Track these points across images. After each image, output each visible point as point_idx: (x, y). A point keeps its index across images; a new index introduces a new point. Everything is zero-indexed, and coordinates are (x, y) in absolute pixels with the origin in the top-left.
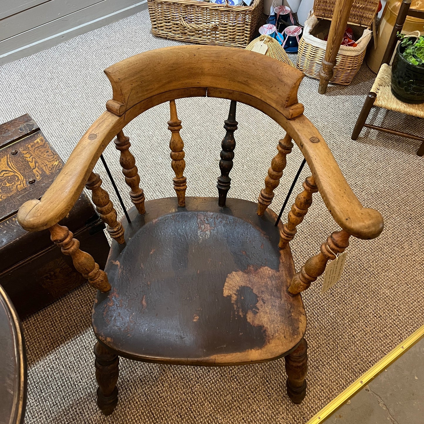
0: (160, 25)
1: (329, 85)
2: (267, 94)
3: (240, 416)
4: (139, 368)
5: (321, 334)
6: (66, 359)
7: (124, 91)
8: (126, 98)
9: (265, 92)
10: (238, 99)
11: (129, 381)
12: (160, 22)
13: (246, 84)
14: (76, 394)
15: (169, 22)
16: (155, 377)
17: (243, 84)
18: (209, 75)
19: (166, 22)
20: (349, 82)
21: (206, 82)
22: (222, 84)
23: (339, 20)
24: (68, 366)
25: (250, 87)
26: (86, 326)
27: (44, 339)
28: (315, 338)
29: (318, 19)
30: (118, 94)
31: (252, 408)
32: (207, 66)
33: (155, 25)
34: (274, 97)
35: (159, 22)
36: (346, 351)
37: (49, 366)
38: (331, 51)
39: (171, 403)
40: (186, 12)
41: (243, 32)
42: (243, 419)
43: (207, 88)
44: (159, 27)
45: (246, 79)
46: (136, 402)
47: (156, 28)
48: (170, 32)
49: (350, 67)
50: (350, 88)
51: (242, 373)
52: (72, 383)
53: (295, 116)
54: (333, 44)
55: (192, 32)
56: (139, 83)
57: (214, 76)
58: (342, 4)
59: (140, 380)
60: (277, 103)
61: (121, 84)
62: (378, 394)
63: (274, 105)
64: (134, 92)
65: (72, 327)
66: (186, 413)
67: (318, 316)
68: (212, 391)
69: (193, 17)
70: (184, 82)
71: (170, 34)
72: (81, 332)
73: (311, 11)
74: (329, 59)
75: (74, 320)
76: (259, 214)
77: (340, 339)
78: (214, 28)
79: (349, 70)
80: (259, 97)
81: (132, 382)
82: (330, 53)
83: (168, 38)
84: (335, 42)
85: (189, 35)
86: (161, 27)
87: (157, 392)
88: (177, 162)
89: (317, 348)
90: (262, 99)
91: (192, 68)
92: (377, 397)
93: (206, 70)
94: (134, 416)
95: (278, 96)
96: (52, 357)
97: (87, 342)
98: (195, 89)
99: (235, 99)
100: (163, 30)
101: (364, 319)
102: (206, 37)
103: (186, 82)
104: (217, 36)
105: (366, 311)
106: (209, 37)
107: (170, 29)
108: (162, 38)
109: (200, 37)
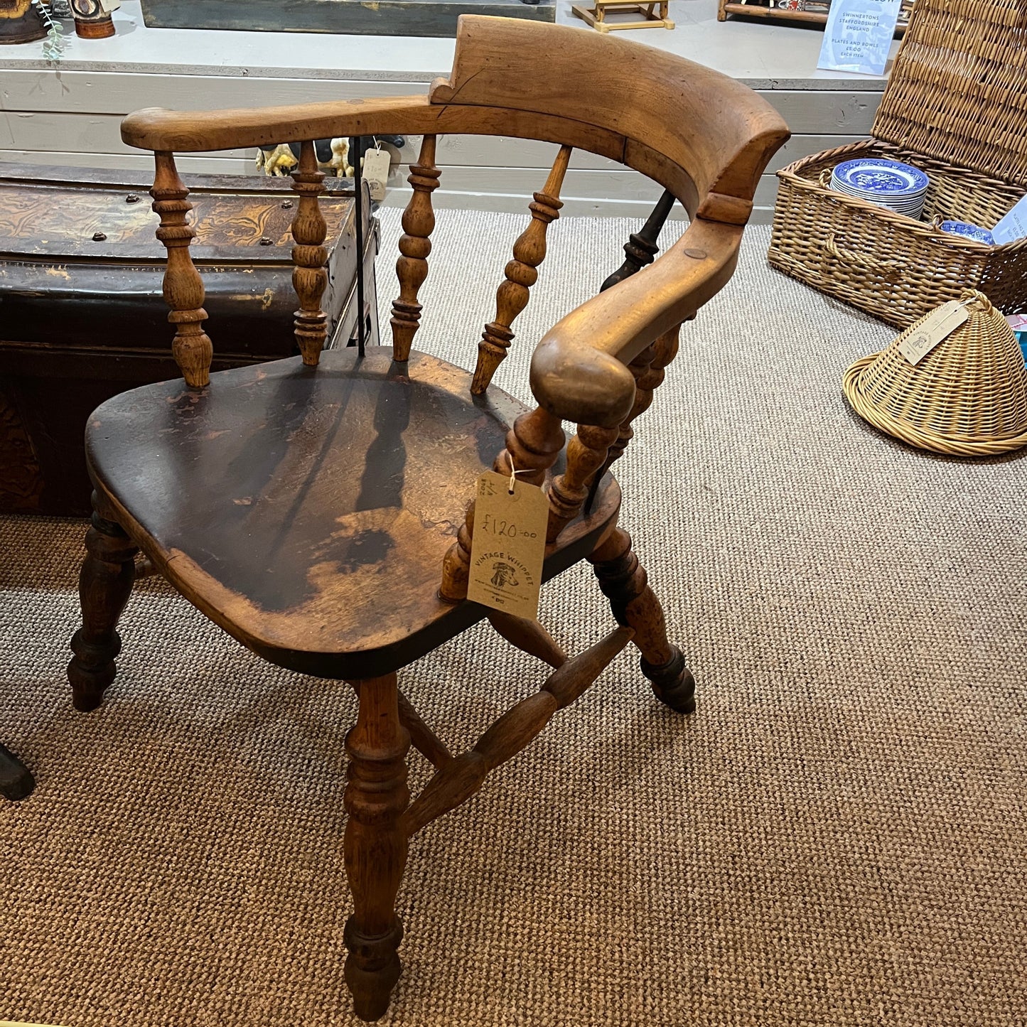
0: (786, 241)
3: (290, 923)
5: (627, 915)
11: (168, 714)
12: (790, 234)
15: (806, 239)
16: (217, 740)
18: (638, 106)
19: (801, 238)
21: (631, 123)
28: (605, 912)
32: (643, 86)
33: (778, 238)
35: (787, 233)
36: (657, 993)
39: (197, 801)
40: (845, 225)
43: (627, 137)
44: (783, 244)
46: (143, 754)
47: (777, 246)
48: (802, 262)
55: (845, 273)
57: (648, 112)
59: (187, 725)
61: (468, 47)
64: (484, 77)
66: (200, 837)
67: (656, 875)
68: (287, 838)
69: (857, 240)
70: (593, 108)
71: (800, 265)
77: (666, 959)
78: (893, 272)
81: (172, 718)
83: (793, 273)
86: (788, 245)
87: (193, 766)
89: (590, 934)
91: (616, 83)
93: (638, 94)
94: (115, 770)
100: (788, 253)
101: (771, 963)
102: (869, 292)
103: (595, 108)
104: (894, 295)
105: (793, 950)
106: (876, 294)
107: (804, 254)
108: (780, 270)
109: (857, 289)
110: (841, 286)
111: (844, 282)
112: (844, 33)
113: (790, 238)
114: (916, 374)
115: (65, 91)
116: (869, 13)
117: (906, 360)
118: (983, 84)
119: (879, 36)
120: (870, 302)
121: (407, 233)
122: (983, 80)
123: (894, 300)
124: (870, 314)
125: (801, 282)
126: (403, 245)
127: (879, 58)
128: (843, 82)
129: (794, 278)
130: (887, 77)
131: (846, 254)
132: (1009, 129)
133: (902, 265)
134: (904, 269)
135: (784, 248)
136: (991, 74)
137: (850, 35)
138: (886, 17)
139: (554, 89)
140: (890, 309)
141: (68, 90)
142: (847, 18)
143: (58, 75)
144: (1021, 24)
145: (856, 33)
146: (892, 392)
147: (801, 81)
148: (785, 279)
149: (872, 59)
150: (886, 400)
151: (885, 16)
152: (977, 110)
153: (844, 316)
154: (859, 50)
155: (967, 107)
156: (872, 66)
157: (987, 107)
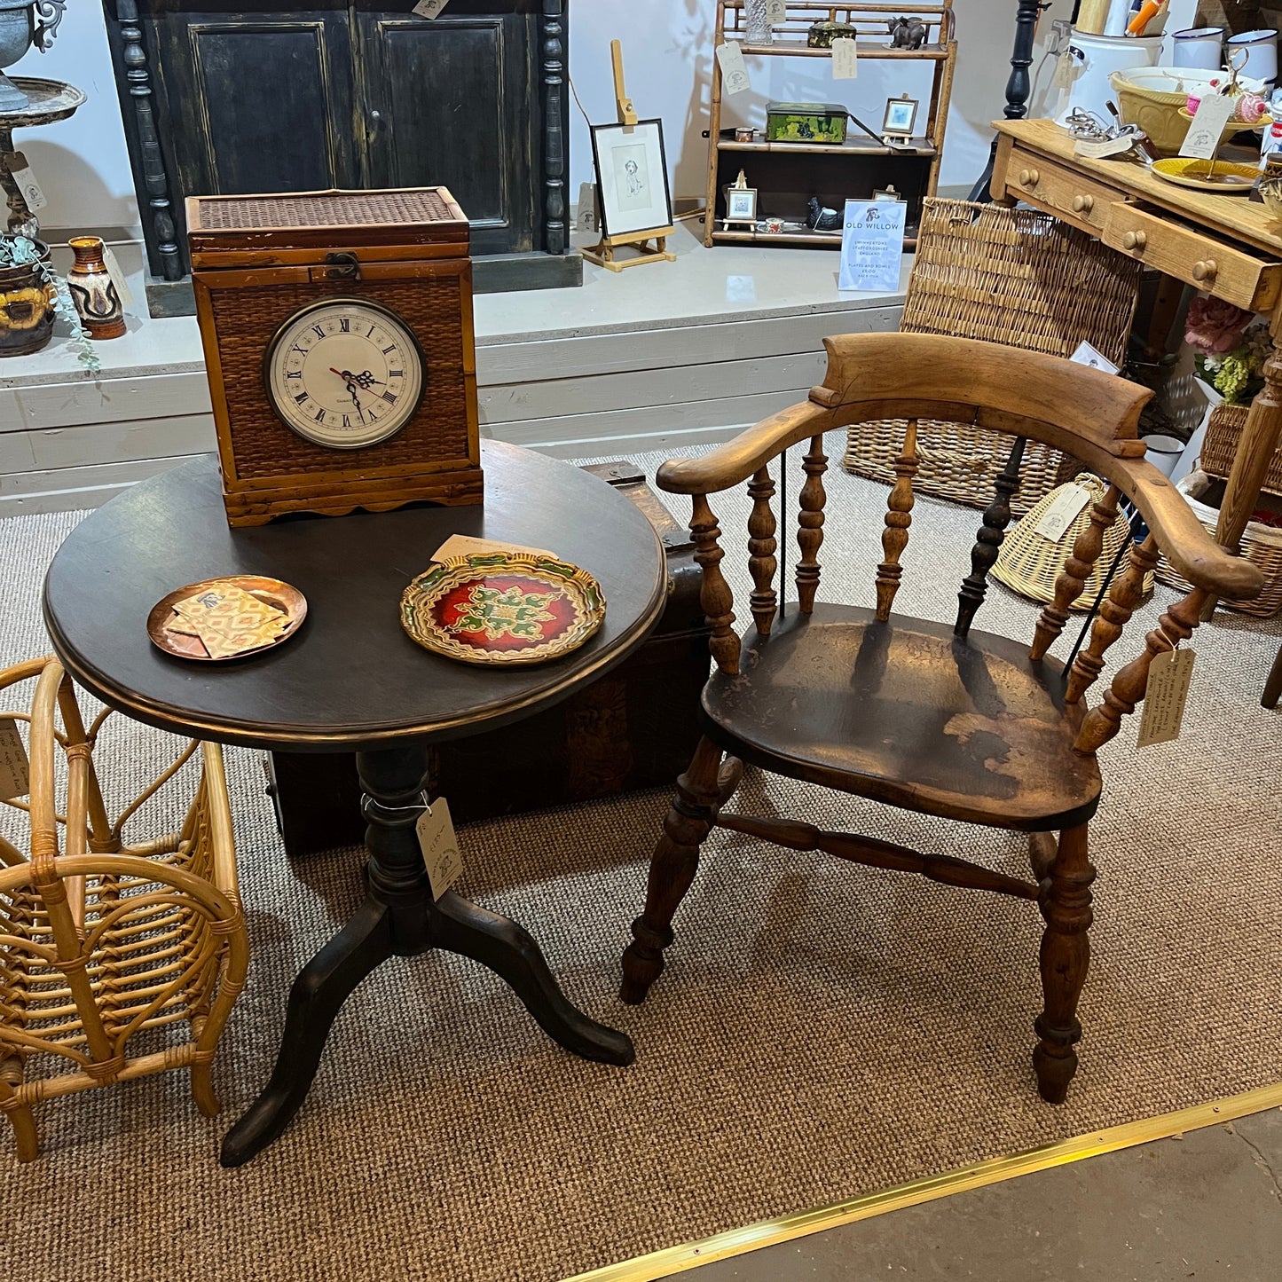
0: (863, 448)
1: (1217, 610)
2: (1084, 421)
3: (914, 1085)
4: (709, 952)
5: (1130, 1006)
6: (564, 900)
7: (847, 374)
8: (846, 386)
9: (1082, 419)
10: (1029, 434)
11: (684, 965)
12: (867, 441)
13: (1049, 405)
14: (573, 957)
15: (885, 444)
16: (740, 973)
17: (1045, 405)
18: (986, 384)
19: (879, 444)
20: (1269, 611)
21: (979, 396)
22: (1007, 404)
23: (1249, 454)
24: (564, 911)
25: (1055, 411)
26: (615, 862)
27: (527, 859)
28: (1115, 1008)
29: (1209, 477)
30: (835, 375)
31: (946, 1079)
32: (987, 370)
33: (854, 447)
34: (1094, 424)
35: (864, 441)
36: (1187, 1050)
37: (529, 902)
38: (1229, 520)
39: (767, 1023)
40: (925, 429)
41: (1039, 482)
42: (921, 1091)
43: (978, 407)
44: (860, 451)
45: (1049, 398)
46: (693, 1001)
47: (853, 453)
48: (883, 465)
49: (1272, 571)
50: (1272, 624)
51: (933, 1018)
52: (568, 938)
53: (1128, 454)
54: (1234, 505)
55: (930, 470)
56: (871, 369)
57: (996, 388)
58: (1259, 424)
59: (709, 969)
60: (1099, 434)
61: (845, 361)
62: (1256, 1144)
63: (1094, 438)
64: (859, 381)
65: (585, 856)
66: (796, 1048)
67: (1128, 974)
68: (859, 1028)
69: (936, 440)
70: (942, 390)
71: (882, 468)
72: (601, 868)
73: (1194, 462)
74: (1224, 539)
75: (592, 847)
76: (1033, 657)
77: (1177, 1026)
78: (980, 464)
79: (1270, 577)
80: (1068, 428)
81: (689, 968)
82: (1228, 525)
83: (875, 476)
84: (1240, 501)
85: (921, 476)
86: (866, 452)
87: (741, 999)
88: (895, 530)
89: (1117, 1026)
90: (1075, 431)
91: (961, 370)
92: (1250, 1148)
93: (984, 375)
94: (684, 1020)
95: (1102, 422)
96: (537, 889)
97: (611, 885)
98: (957, 407)
99: (1024, 434)
100: (867, 459)
101: (1242, 1007)
102: (956, 483)
103: (946, 389)
104: (983, 483)
105: (1249, 994)
106: (963, 484)
107: (884, 458)
108: (860, 475)
109: (944, 482)
110: (928, 482)
111: (929, 477)
112: (859, 258)
113: (868, 445)
114: (1058, 549)
115: (104, 400)
116: (877, 239)
117: (1045, 539)
118: (995, 295)
119: (890, 259)
120: (958, 492)
121: (804, 509)
122: (995, 291)
123: (983, 487)
124: (960, 503)
125: (883, 483)
126: (801, 519)
127: (892, 277)
128: (869, 301)
129: (875, 480)
130: (905, 293)
131: (936, 454)
132: (1027, 328)
133: (988, 457)
134: (989, 460)
135: (862, 455)
136: (1001, 286)
137: (863, 259)
138: (893, 242)
139: (911, 381)
140: (980, 496)
141: (108, 399)
142: (859, 245)
143: (98, 386)
144: (1022, 243)
145: (869, 258)
146: (1039, 567)
147: (834, 304)
148: (867, 482)
149: (887, 278)
150: (1035, 575)
151: (892, 240)
152: (994, 316)
153: (937, 507)
154: (874, 271)
155: (985, 314)
156: (888, 285)
157: (1003, 312)
